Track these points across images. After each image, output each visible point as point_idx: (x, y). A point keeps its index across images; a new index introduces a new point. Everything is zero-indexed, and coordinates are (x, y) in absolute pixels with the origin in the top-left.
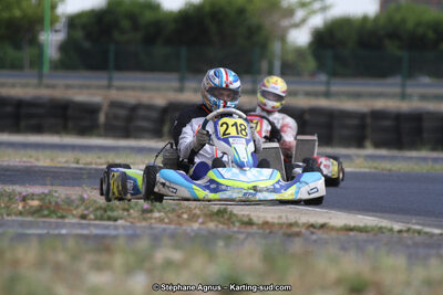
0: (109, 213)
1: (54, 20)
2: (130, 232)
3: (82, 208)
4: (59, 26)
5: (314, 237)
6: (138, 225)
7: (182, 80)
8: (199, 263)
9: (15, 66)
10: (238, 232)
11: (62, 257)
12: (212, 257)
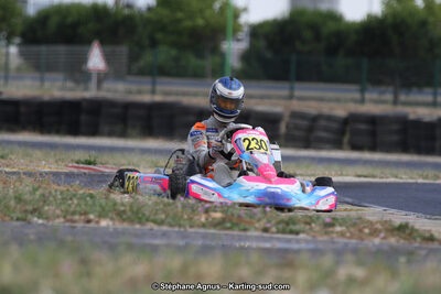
0: (292, 227)
1: (237, 28)
2: (311, 246)
3: (265, 221)
4: (241, 35)
6: (320, 238)
7: (362, 91)
8: (381, 280)
9: (198, 75)
10: (420, 248)
11: (245, 272)
12: (394, 274)
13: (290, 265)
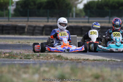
0: (28, 57)
2: (34, 62)
3: (21, 56)
4: (13, 4)
5: (85, 63)
6: (36, 60)
7: (48, 19)
8: (53, 71)
9: (2, 16)
10: (64, 62)
11: (15, 70)
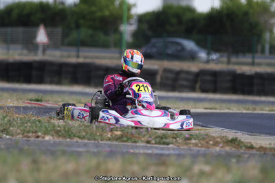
0: (164, 140)
1: (130, 17)
2: (177, 152)
3: (147, 136)
4: (132, 21)
6: (182, 147)
8: (220, 174)
9: (105, 46)
10: (245, 153)
11: (136, 168)
12: (229, 170)
13: (164, 164)
